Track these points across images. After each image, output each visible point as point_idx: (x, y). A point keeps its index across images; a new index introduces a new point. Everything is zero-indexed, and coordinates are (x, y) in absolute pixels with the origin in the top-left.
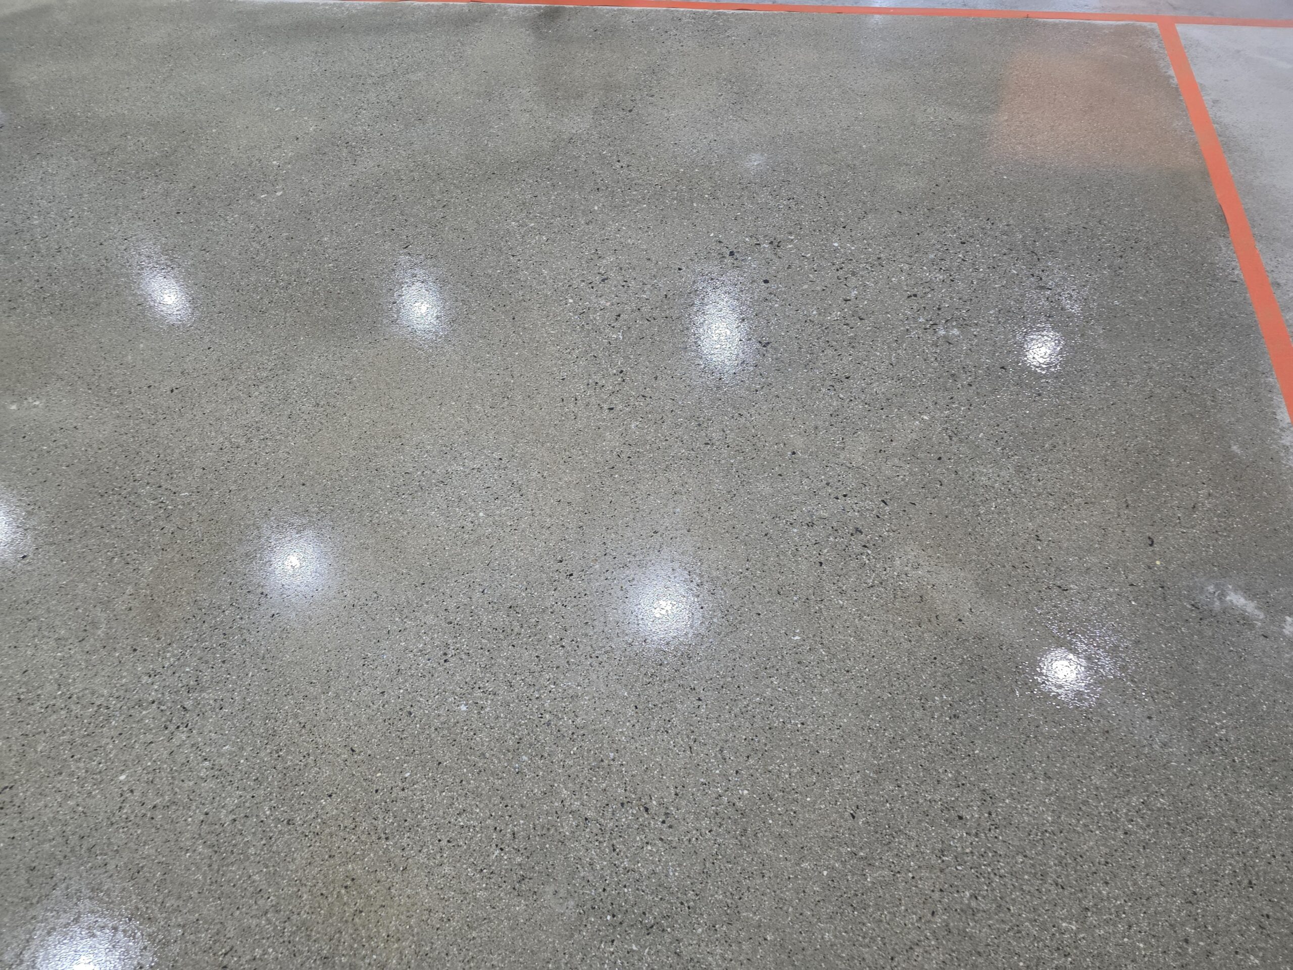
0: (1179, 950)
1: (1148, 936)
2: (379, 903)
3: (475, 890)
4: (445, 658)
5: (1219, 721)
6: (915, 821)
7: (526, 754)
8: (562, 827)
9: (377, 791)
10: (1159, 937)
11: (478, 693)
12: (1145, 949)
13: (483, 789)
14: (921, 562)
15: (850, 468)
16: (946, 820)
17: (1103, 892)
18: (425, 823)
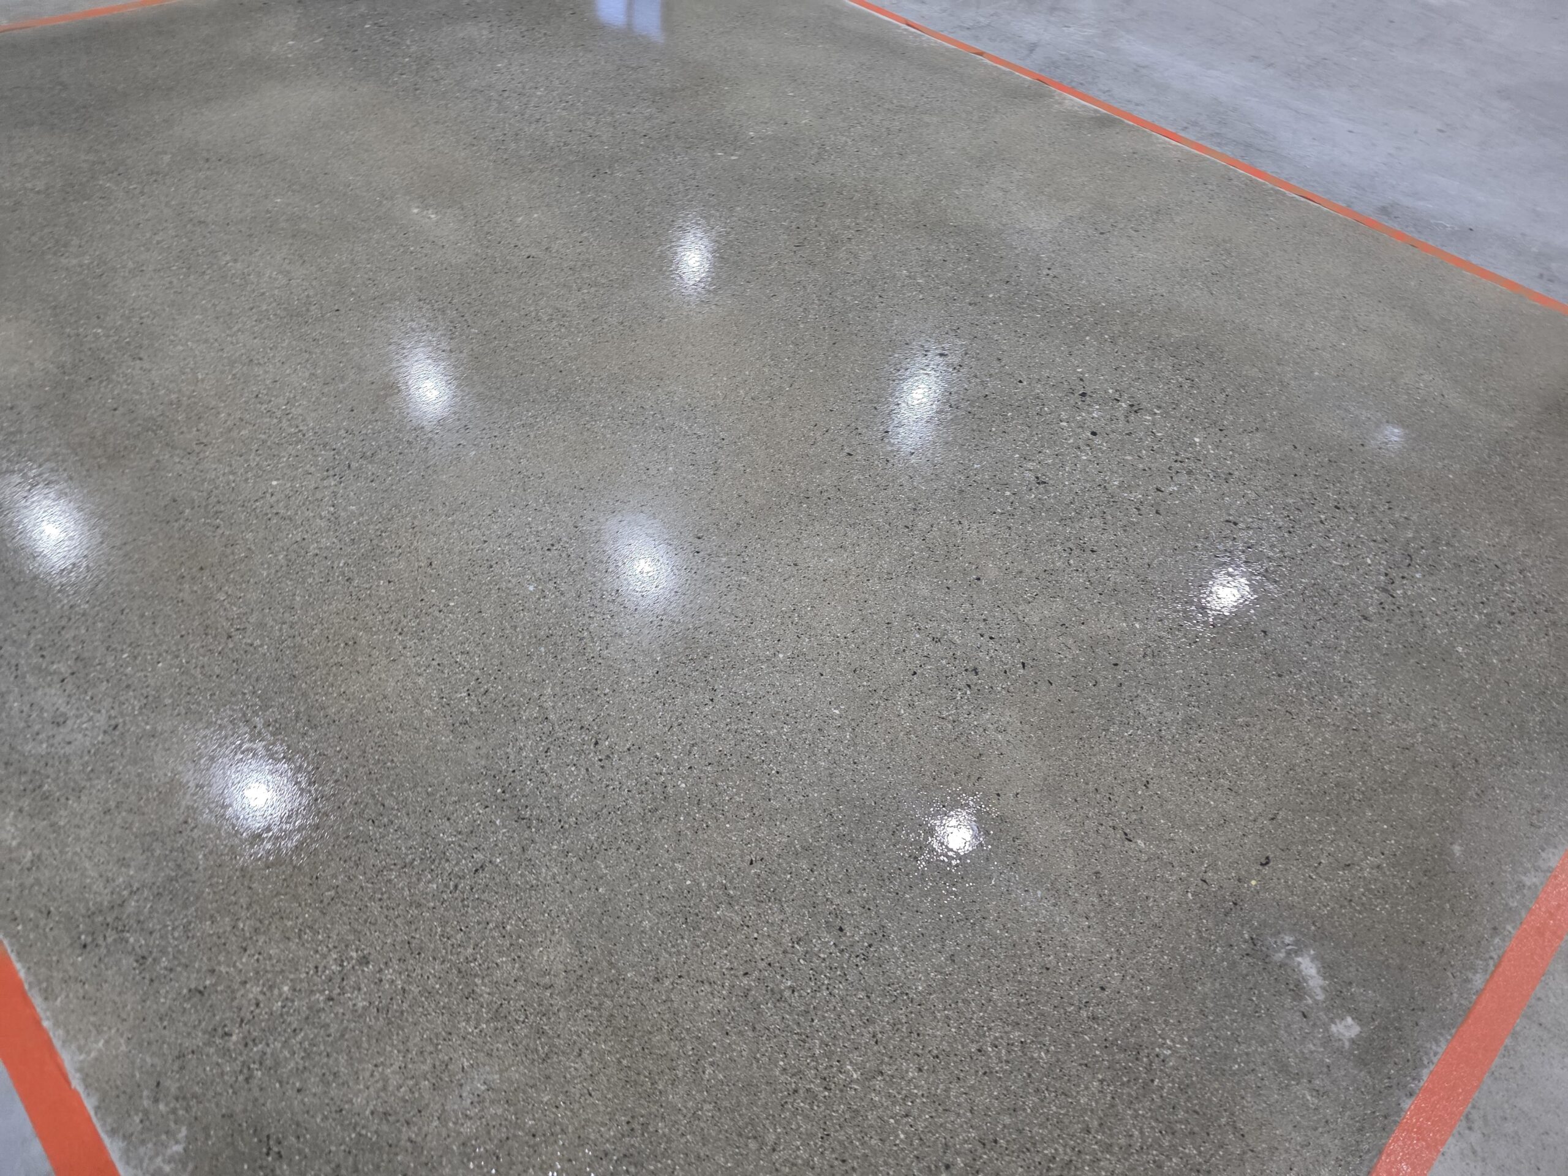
0: (933, 1167)
1: (915, 1134)
2: (358, 668)
3: (426, 707)
4: (550, 547)
5: (1172, 1040)
6: (800, 903)
7: (545, 647)
8: (525, 711)
9: (422, 600)
10: (925, 1143)
11: (551, 585)
12: (901, 1140)
13: (494, 649)
14: (1009, 731)
15: (1019, 620)
16: (827, 922)
17: (910, 1074)
18: (435, 642)
